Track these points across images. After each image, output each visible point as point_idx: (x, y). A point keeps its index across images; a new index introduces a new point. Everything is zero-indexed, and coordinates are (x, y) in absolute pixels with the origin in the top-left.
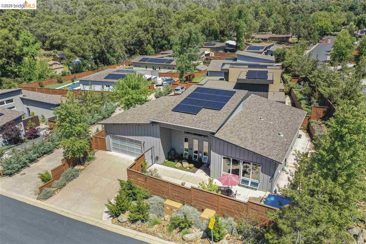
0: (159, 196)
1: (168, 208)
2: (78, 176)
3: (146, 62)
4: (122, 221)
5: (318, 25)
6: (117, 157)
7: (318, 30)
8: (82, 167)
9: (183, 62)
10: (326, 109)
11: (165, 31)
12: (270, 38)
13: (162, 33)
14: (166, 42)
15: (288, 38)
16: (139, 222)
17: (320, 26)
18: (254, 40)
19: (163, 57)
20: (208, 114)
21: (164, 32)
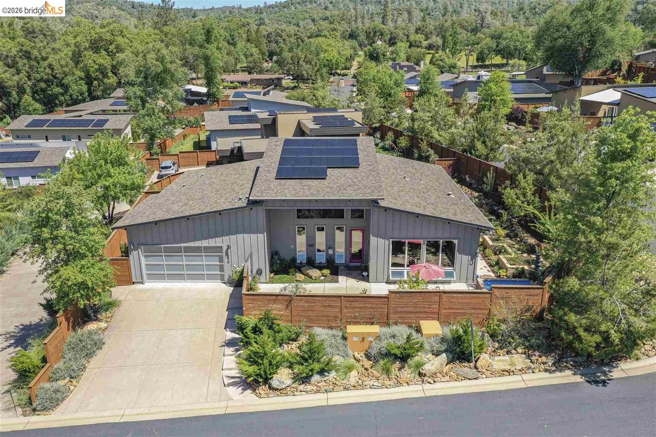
0: (320, 327)
1: (355, 339)
2: (104, 344)
3: (45, 128)
4: (284, 387)
5: (324, 58)
6: (167, 289)
7: (325, 66)
8: (103, 325)
9: (153, 117)
10: (451, 162)
11: (55, 68)
12: (252, 81)
13: (48, 71)
14: (58, 90)
15: (280, 79)
16: (316, 378)
17: (327, 60)
18: (226, 84)
19: (81, 116)
20: (344, 176)
21: (52, 69)
